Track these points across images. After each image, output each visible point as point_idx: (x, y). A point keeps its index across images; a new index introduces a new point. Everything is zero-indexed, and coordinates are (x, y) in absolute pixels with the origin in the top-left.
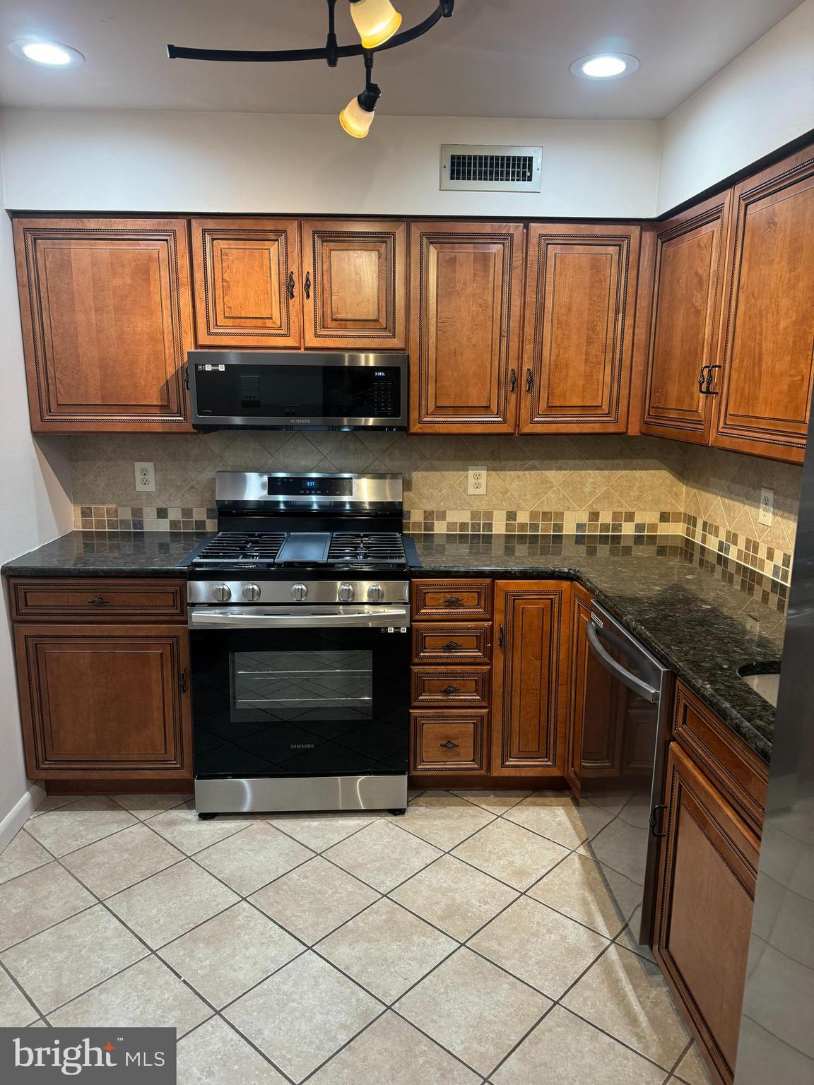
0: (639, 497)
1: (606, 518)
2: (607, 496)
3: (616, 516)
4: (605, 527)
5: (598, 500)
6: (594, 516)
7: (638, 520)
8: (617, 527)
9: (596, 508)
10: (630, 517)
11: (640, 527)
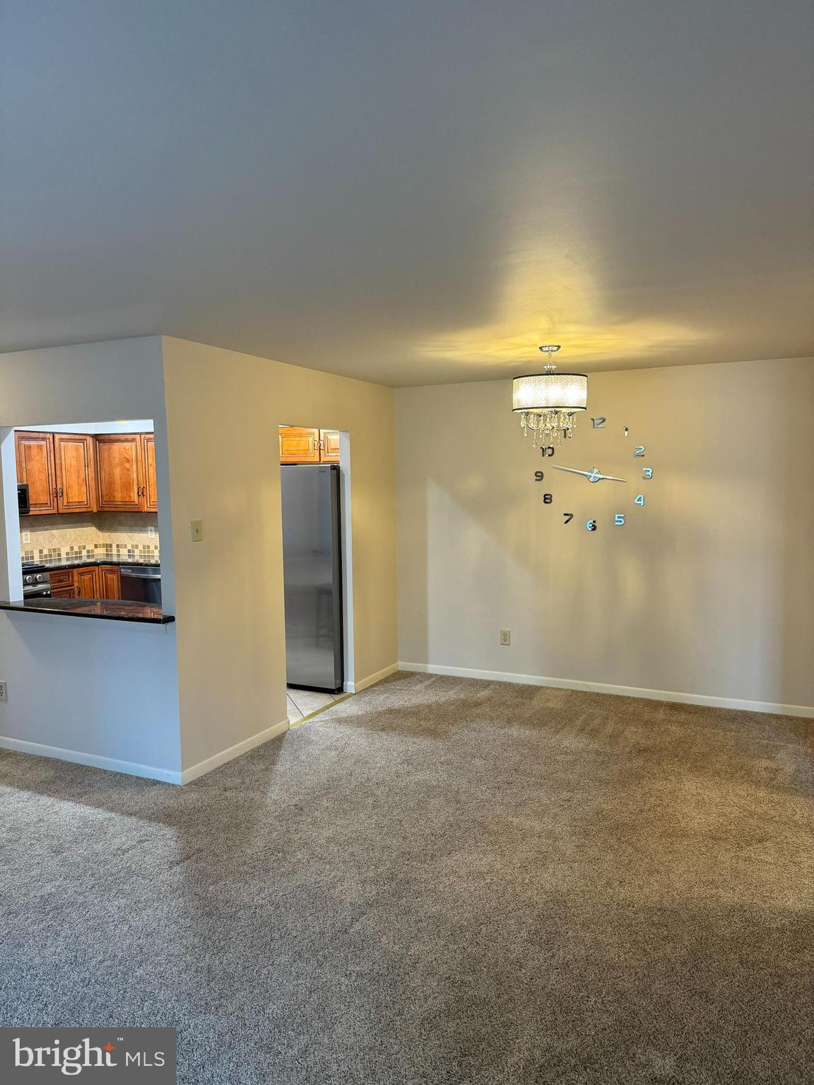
0: (86, 539)
1: (76, 549)
2: (75, 539)
3: (79, 547)
4: (76, 553)
5: (72, 542)
6: (72, 548)
7: (87, 549)
8: (80, 553)
9: (72, 545)
10: (84, 547)
11: (88, 551)
